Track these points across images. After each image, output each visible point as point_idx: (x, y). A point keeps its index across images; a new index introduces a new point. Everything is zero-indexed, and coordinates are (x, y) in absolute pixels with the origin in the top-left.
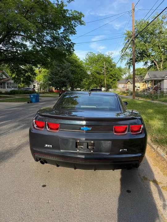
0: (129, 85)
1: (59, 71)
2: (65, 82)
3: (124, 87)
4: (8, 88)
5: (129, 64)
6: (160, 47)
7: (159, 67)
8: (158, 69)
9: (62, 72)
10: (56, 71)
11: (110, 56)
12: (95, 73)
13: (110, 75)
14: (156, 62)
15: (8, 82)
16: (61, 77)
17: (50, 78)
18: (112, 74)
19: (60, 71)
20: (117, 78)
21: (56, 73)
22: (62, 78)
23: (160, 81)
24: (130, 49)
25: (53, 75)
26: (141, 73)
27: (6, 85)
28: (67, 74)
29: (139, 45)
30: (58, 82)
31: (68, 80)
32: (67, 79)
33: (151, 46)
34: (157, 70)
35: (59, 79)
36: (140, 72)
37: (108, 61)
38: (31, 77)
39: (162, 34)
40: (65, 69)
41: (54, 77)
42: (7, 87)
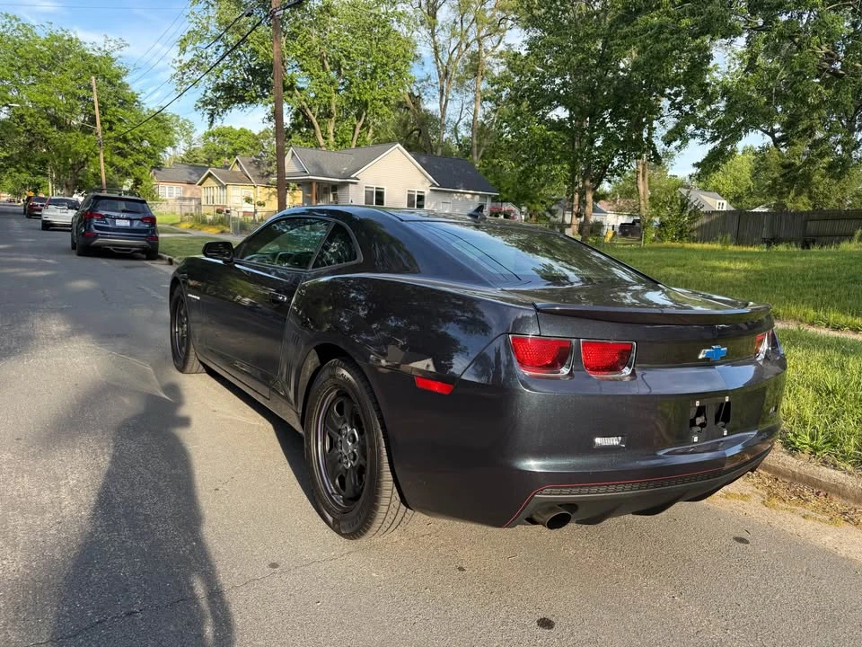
0: (210, 192)
3: (184, 199)
5: (210, 107)
6: (326, 63)
7: (324, 138)
8: (322, 144)
11: (113, 55)
12: (43, 122)
13: (117, 139)
14: (314, 114)
18: (129, 136)
20: (151, 156)
23: (335, 188)
24: (217, 44)
26: (235, 146)
29: (255, 37)
33: (299, 53)
34: (318, 146)
36: (231, 144)
37: (105, 73)
39: (332, 16)
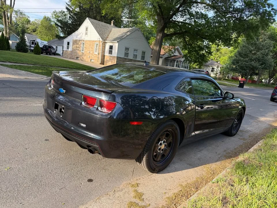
1: (251, 51)
2: (257, 68)
4: (176, 67)
9: (255, 54)
10: (247, 52)
15: (179, 60)
16: (251, 60)
17: (235, 60)
19: (253, 52)
21: (245, 55)
22: (253, 62)
25: (241, 56)
27: (175, 64)
28: (263, 57)
30: (246, 67)
31: (263, 66)
32: (262, 64)
35: (247, 62)
38: (205, 56)
40: (262, 50)
41: (240, 60)
42: (177, 65)
